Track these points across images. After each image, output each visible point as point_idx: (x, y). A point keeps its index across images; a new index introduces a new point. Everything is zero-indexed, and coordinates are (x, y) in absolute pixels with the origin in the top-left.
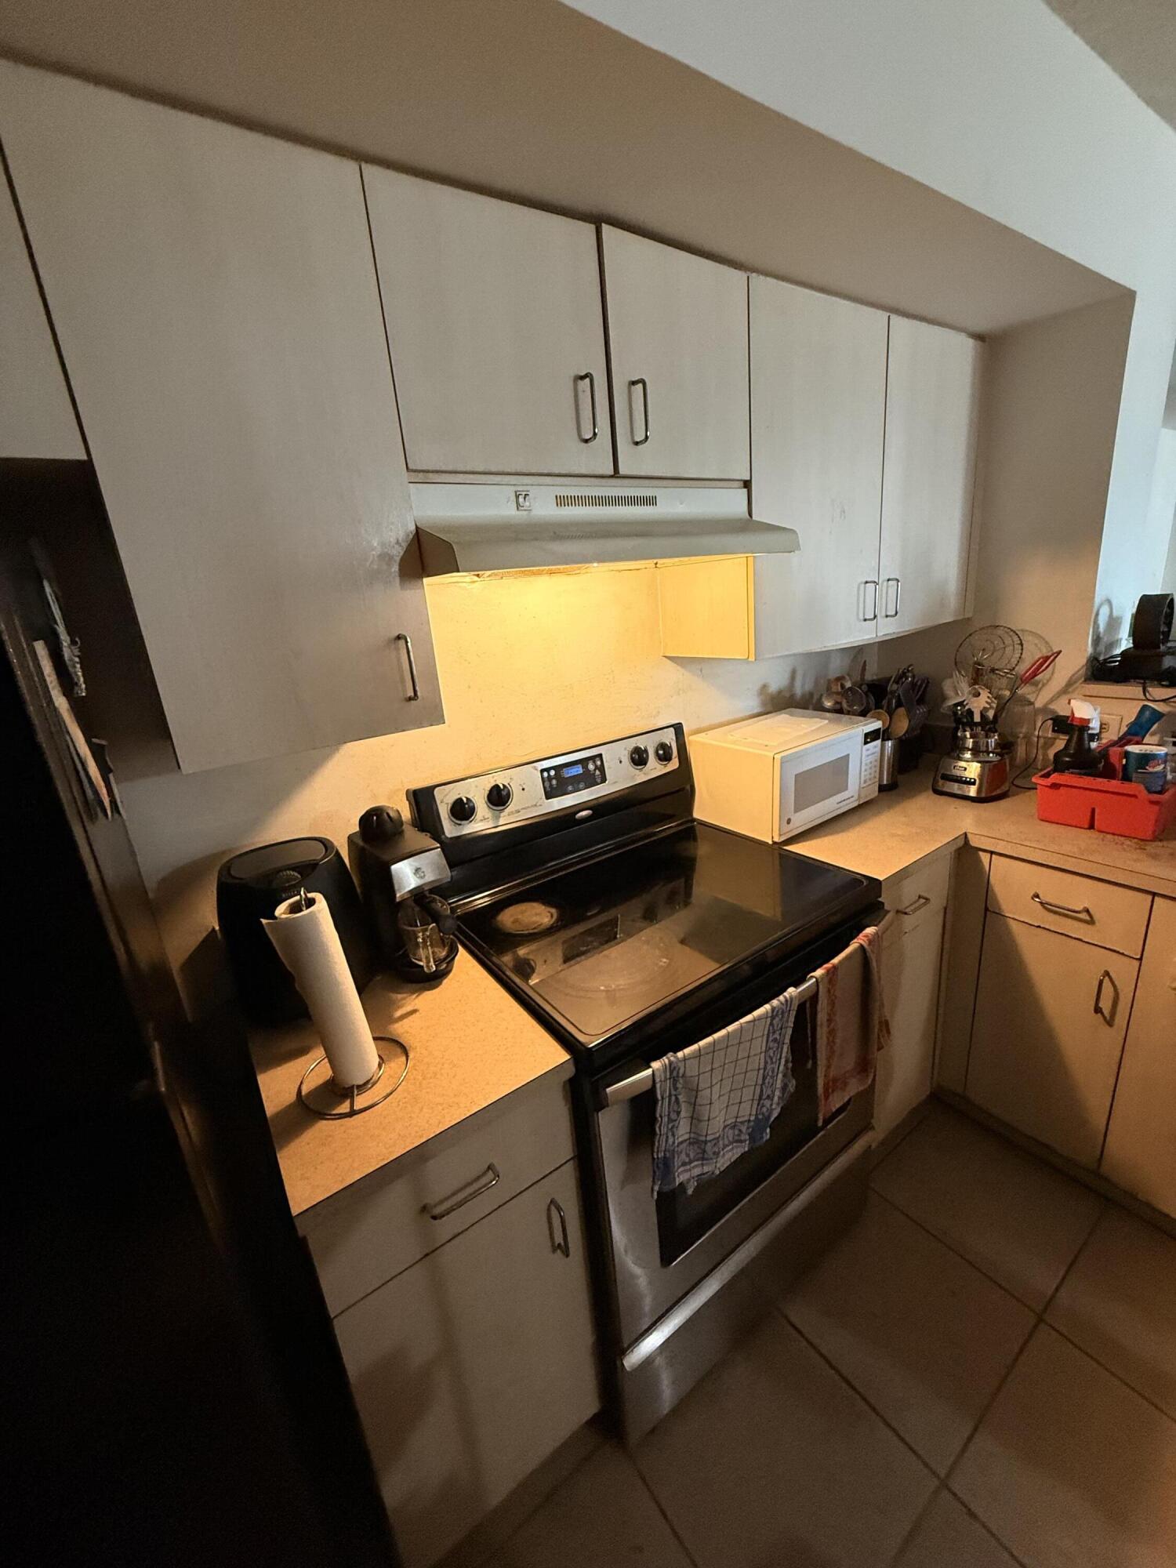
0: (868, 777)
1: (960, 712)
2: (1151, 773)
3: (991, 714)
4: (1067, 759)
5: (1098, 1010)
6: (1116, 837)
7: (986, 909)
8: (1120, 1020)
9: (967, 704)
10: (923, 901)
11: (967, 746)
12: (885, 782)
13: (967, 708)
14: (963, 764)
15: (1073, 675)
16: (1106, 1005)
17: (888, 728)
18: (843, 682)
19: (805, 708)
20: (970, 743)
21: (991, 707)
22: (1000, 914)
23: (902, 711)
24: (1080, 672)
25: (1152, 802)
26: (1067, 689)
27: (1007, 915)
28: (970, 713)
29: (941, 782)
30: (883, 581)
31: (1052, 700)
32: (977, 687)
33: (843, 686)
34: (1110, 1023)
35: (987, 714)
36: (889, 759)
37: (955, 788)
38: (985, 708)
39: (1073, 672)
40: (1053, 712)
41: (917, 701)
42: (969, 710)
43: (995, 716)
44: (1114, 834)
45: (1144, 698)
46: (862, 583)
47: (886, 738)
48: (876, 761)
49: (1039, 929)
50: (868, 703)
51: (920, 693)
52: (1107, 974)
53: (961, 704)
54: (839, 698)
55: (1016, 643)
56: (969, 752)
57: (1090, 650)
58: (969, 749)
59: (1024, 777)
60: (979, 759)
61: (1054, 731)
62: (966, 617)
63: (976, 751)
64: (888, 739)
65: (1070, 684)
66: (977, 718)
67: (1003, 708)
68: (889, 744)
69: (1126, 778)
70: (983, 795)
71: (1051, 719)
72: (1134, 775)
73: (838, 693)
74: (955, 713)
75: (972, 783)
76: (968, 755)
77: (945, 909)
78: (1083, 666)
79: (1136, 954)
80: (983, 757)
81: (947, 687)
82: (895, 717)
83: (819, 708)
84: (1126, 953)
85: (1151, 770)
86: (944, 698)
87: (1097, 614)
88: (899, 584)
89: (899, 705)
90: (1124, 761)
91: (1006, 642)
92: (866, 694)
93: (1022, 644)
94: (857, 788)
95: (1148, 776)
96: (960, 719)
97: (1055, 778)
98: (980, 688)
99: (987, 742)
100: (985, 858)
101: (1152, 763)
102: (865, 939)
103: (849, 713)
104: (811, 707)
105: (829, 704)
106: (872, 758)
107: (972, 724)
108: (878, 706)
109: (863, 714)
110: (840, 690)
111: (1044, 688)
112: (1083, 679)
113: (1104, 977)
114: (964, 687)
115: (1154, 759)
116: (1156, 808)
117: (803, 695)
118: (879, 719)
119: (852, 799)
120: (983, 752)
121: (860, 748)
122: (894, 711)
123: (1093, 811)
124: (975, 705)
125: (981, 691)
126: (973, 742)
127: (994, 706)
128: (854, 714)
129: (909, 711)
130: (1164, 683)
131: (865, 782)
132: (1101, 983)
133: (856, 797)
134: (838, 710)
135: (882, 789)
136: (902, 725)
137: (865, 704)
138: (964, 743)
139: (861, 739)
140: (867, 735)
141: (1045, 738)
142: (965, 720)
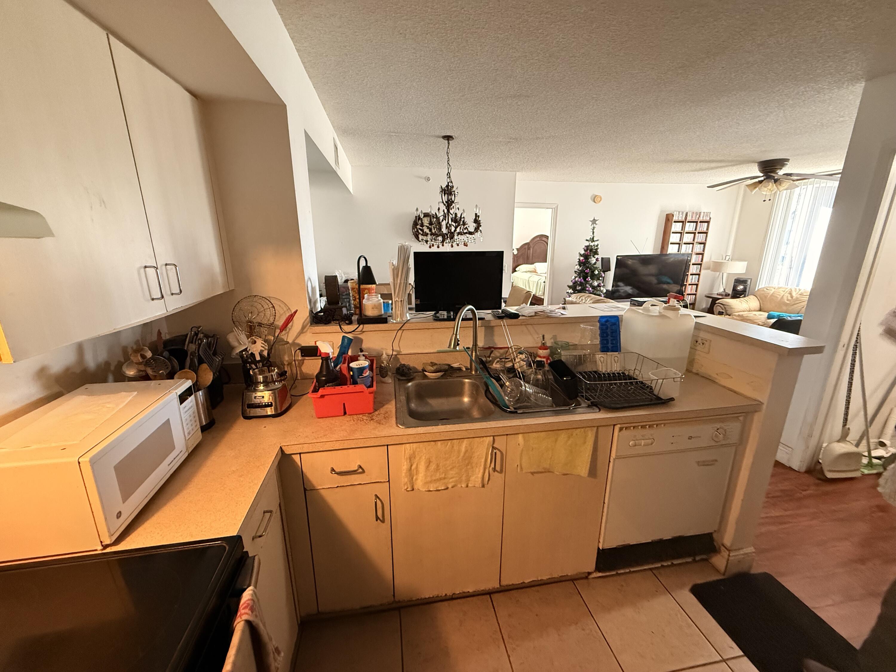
0: (190, 429)
1: (245, 356)
2: (365, 377)
3: (265, 353)
4: (324, 378)
5: (377, 518)
6: (358, 416)
7: (305, 490)
8: (387, 517)
9: (249, 350)
10: (268, 515)
11: (259, 381)
12: (204, 424)
13: (250, 352)
14: (259, 394)
15: (304, 322)
16: (380, 514)
17: (197, 381)
18: (142, 353)
19: (104, 380)
20: (261, 378)
21: (266, 349)
22: (314, 490)
23: (205, 366)
24: (308, 320)
25: (370, 393)
26: (302, 331)
27: (319, 488)
28: (253, 355)
29: (248, 410)
30: (162, 266)
31: (297, 337)
32: (253, 338)
33: (143, 356)
34: (383, 521)
35: (263, 353)
36: (203, 405)
37: (259, 412)
38: (261, 350)
39: (303, 321)
40: (298, 345)
41: (213, 354)
42: (252, 353)
43: (268, 354)
44: (356, 415)
45: (341, 331)
46: (141, 267)
47: (196, 390)
48: (194, 413)
49: (338, 488)
50: (173, 367)
51: (213, 349)
52: (376, 496)
53: (246, 350)
54: (142, 367)
55: (270, 307)
56: (262, 385)
57: (309, 307)
58: (262, 383)
59: (295, 388)
60: (269, 389)
61: (302, 356)
62: (231, 289)
63: (266, 383)
64: (199, 390)
65: (303, 328)
66: (258, 358)
67: (272, 348)
68: (200, 393)
69: (355, 383)
70: (279, 412)
71: (299, 349)
72: (358, 380)
73: (139, 364)
74: (242, 357)
75: (269, 405)
76: (261, 387)
77: (280, 505)
78: (308, 317)
79: (386, 480)
80: (272, 386)
81: (231, 338)
82: (200, 372)
83: (120, 378)
84: (382, 481)
85: (365, 375)
86: (233, 348)
87: (307, 287)
88: (177, 268)
89: (201, 362)
90: (351, 373)
91: (265, 308)
92: (169, 359)
93: (274, 307)
94: (183, 441)
95: (365, 378)
96: (246, 360)
97: (321, 391)
98: (255, 338)
99: (272, 375)
100: (296, 458)
101: (364, 372)
102: (247, 611)
103: (155, 378)
104: (111, 377)
105: (132, 373)
106: (191, 412)
107: (255, 362)
108: (182, 367)
109: (170, 376)
110: (141, 360)
111: (290, 331)
112: (310, 324)
113: (376, 500)
114: (243, 337)
115: (364, 369)
116: (372, 395)
117: (99, 367)
118: (187, 379)
119: (182, 453)
120: (271, 382)
121: (177, 409)
122: (198, 369)
123: (344, 404)
124: (255, 349)
125: (256, 339)
126: (263, 377)
127: (267, 348)
128: (162, 378)
129: (211, 366)
130: (346, 322)
131: (189, 433)
132: (376, 503)
133: (184, 450)
134: (146, 378)
135: (204, 429)
136: (208, 377)
137: (170, 369)
138: (257, 378)
139: (177, 401)
140: (180, 396)
141: (298, 360)
142: (250, 360)
